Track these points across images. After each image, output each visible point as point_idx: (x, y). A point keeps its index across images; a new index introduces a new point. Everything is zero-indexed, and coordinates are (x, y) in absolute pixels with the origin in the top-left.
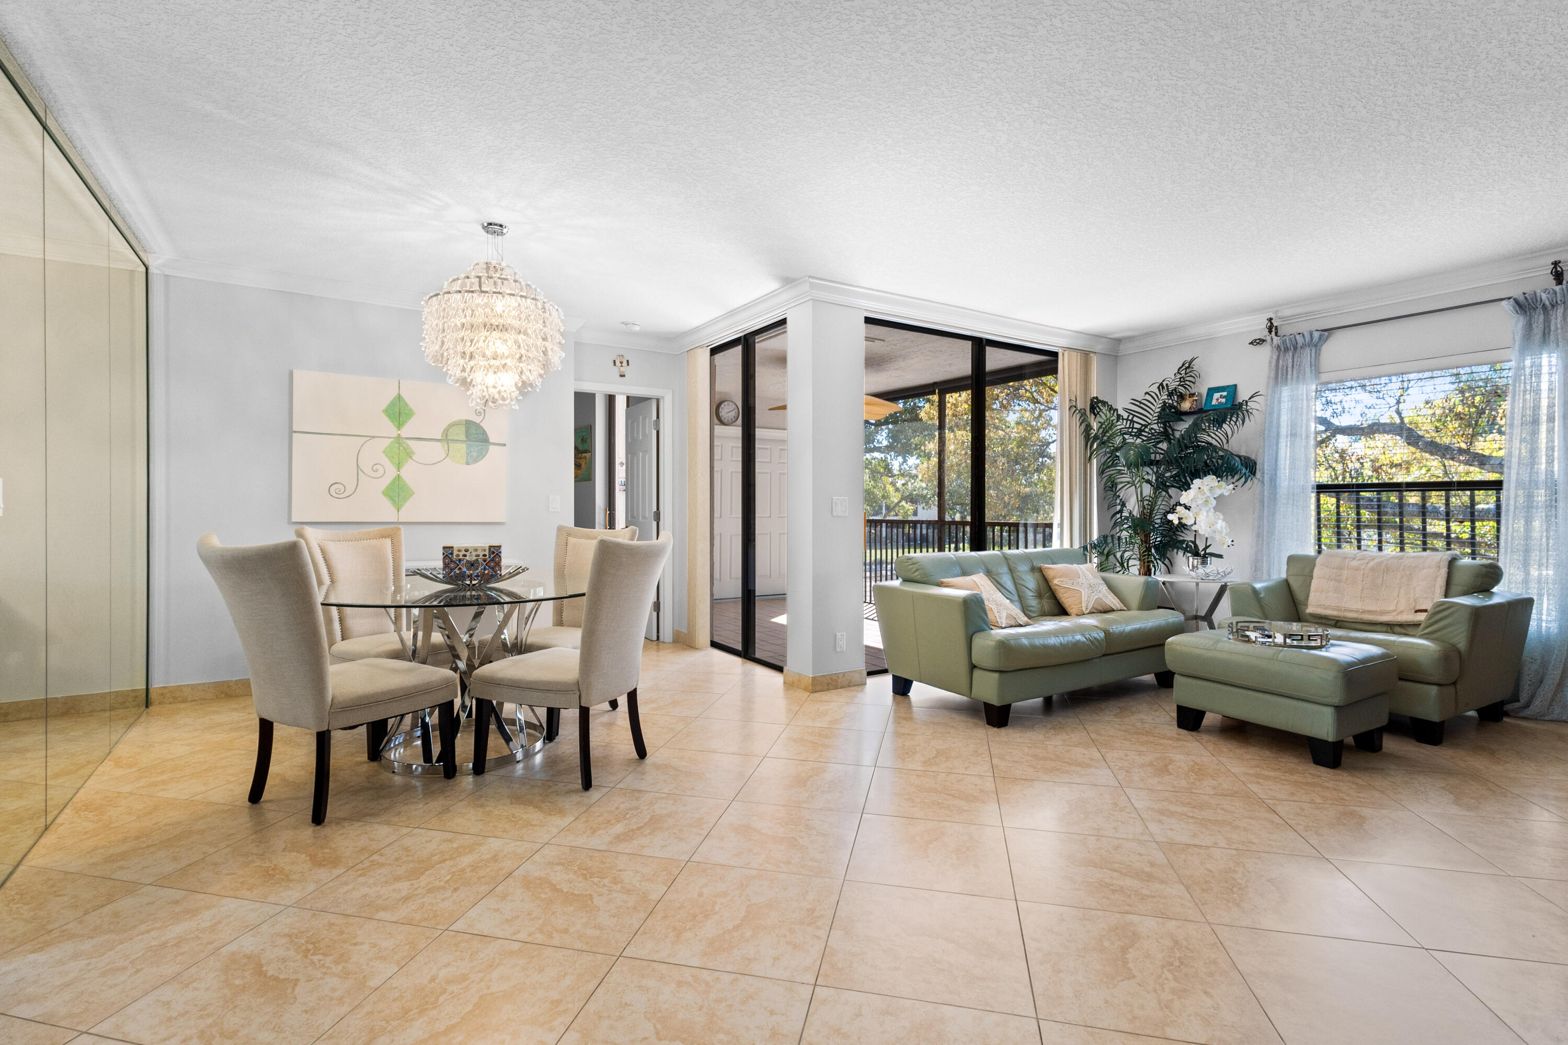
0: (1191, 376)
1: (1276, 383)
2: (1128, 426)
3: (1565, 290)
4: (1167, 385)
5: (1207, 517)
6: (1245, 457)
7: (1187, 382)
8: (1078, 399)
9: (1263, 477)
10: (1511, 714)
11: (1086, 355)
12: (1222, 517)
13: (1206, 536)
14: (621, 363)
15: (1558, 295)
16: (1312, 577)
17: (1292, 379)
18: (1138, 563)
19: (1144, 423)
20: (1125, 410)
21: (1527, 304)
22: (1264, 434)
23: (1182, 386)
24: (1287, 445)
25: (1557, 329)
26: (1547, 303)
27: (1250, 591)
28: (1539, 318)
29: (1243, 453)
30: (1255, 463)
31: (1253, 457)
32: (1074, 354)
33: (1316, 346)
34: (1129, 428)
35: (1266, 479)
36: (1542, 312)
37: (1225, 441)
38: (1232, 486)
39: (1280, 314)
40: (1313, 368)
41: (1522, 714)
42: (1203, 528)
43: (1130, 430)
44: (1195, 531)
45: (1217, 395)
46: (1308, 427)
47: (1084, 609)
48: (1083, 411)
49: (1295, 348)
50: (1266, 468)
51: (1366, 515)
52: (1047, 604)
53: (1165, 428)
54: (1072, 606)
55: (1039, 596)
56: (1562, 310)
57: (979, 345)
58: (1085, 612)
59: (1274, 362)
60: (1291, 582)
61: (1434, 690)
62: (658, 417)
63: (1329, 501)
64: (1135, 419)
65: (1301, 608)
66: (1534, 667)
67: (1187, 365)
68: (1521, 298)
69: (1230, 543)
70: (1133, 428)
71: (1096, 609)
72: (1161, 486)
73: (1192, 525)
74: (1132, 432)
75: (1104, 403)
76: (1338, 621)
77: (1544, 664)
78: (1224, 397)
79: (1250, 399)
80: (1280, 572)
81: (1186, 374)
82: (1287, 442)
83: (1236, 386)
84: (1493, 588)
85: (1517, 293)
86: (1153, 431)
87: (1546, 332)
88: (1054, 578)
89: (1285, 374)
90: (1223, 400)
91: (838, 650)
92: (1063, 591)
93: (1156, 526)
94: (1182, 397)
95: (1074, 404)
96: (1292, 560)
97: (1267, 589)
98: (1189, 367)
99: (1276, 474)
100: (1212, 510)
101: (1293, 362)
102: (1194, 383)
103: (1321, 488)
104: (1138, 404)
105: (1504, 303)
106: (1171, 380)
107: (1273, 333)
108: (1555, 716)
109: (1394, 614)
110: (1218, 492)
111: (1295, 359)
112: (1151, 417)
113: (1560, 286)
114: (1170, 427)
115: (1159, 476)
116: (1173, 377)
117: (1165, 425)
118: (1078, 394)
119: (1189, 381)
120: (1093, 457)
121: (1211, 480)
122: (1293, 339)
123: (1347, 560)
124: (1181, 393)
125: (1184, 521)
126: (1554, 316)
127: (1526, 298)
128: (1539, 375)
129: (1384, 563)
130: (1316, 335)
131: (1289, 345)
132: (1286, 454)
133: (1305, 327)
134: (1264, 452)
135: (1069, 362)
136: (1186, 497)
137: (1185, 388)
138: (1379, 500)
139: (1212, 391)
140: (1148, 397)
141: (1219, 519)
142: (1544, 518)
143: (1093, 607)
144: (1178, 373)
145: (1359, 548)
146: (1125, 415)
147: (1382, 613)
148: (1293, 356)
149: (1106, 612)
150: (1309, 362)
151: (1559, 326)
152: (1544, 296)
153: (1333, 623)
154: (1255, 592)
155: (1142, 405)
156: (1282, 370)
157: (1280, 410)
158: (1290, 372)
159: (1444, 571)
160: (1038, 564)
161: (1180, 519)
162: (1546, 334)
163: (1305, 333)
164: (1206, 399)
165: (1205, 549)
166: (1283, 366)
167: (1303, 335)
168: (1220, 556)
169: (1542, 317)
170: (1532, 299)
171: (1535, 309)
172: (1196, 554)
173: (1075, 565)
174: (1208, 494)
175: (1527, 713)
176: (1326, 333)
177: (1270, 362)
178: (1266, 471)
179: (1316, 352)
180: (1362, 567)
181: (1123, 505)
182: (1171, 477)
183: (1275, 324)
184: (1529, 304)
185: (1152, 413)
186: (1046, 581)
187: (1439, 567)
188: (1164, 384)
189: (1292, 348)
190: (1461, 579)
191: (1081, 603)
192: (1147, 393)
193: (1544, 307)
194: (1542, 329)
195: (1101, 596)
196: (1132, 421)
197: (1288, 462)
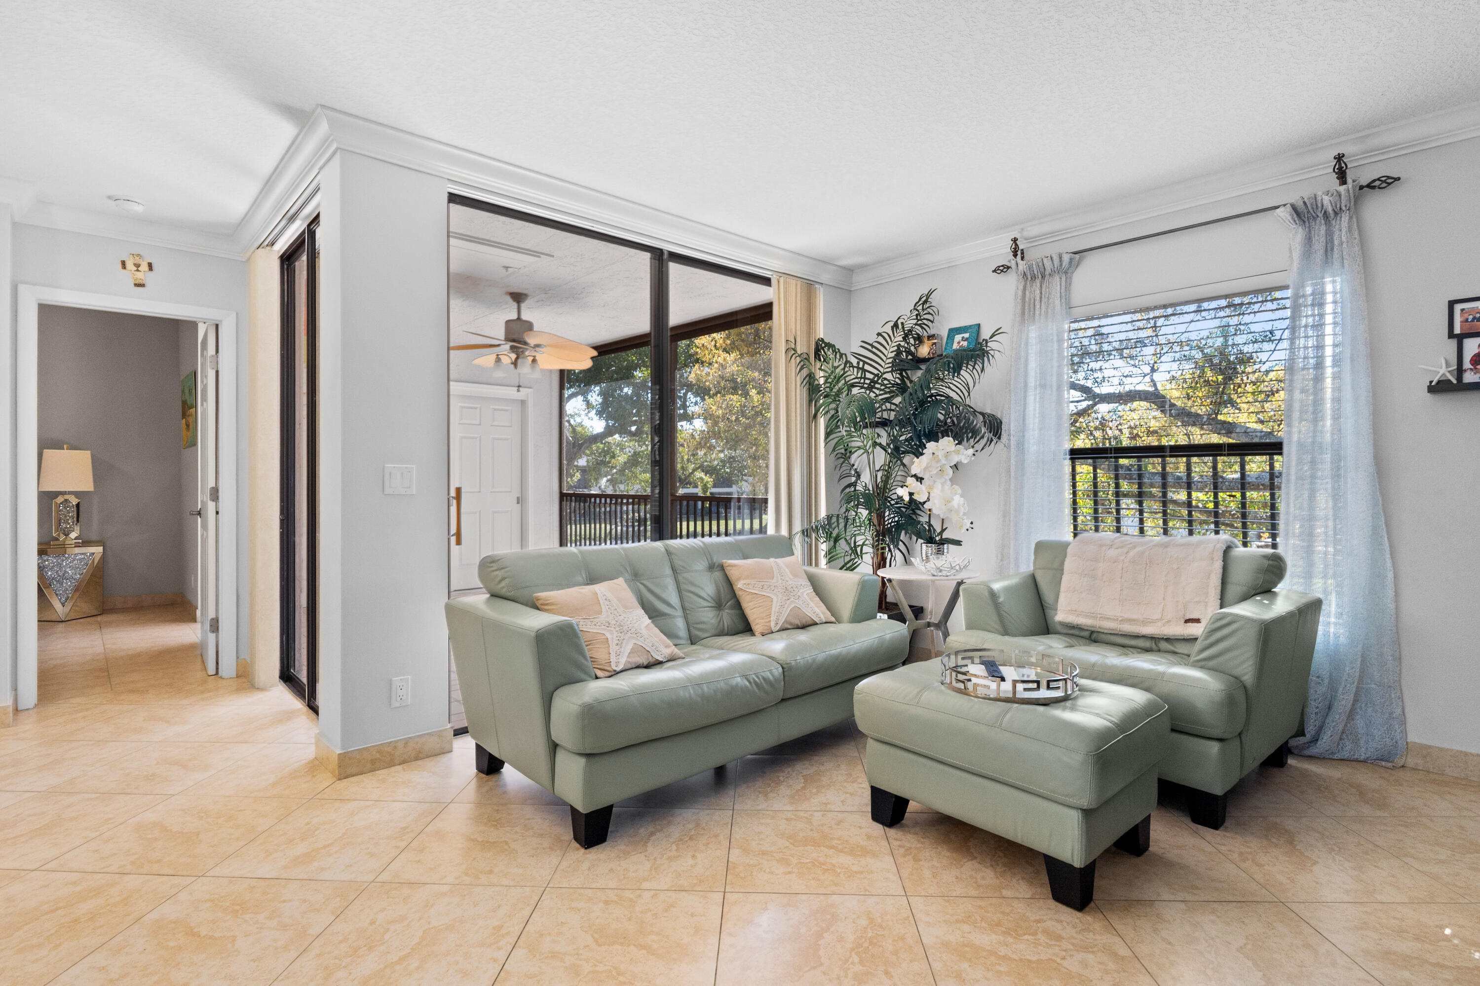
0: (929, 313)
1: (1023, 321)
2: (859, 375)
3: (1351, 191)
4: (902, 323)
5: (942, 491)
6: (989, 415)
7: (925, 321)
8: (798, 340)
9: (1009, 440)
10: (1296, 751)
11: (809, 286)
12: (959, 491)
13: (942, 516)
14: (137, 266)
15: (1343, 197)
16: (1061, 571)
17: (1040, 315)
18: (871, 550)
19: (876, 372)
20: (855, 355)
21: (1305, 211)
22: (1010, 384)
23: (920, 325)
24: (1035, 399)
25: (1341, 244)
26: (1330, 209)
27: (987, 594)
28: (1320, 229)
29: (988, 410)
30: (1001, 422)
31: (999, 415)
32: (792, 282)
33: (1066, 273)
34: (861, 378)
35: (1012, 442)
36: (1323, 222)
37: (966, 394)
38: (971, 451)
39: (1026, 234)
40: (1063, 301)
41: (1307, 752)
42: (937, 506)
43: (862, 381)
44: (930, 510)
45: (958, 338)
46: (1060, 375)
47: (773, 624)
48: (805, 356)
49: (1043, 277)
50: (1012, 428)
51: (1125, 486)
52: (728, 617)
53: (902, 380)
54: (757, 621)
55: (719, 606)
56: (1347, 218)
57: (659, 260)
58: (775, 629)
59: (1020, 293)
60: (1039, 578)
61: (1214, 748)
62: (217, 351)
63: (1084, 469)
64: (867, 367)
65: (1049, 613)
66: (1322, 689)
67: (925, 298)
68: (1300, 204)
69: (968, 525)
70: (865, 378)
71: (791, 624)
72: (897, 452)
73: (924, 503)
74: (864, 383)
75: (830, 346)
76: (1092, 632)
77: (1333, 687)
78: (966, 339)
79: (991, 338)
80: (1027, 566)
81: (923, 309)
82: (1035, 395)
83: (979, 325)
84: (1275, 586)
85: (1294, 197)
86: (886, 382)
87: (1329, 248)
88: (739, 579)
89: (1032, 309)
90: (965, 344)
91: (395, 704)
92: (748, 598)
93: (893, 502)
94: (919, 339)
95: (793, 346)
96: (1040, 547)
97: (1007, 589)
98: (926, 302)
99: (1024, 436)
100: (949, 483)
101: (1041, 293)
102: (932, 322)
103: (1076, 454)
104: (870, 348)
105: (1281, 209)
106: (906, 318)
107: (1019, 257)
108: (1346, 755)
109: (1160, 624)
110: (955, 459)
111: (1044, 289)
112: (883, 364)
113: (1345, 186)
114: (908, 378)
115: (894, 440)
116: (909, 314)
117: (901, 374)
118: (798, 333)
119: (927, 320)
120: (819, 415)
121: (947, 443)
122: (1040, 264)
123: (1104, 548)
124: (918, 334)
125: (915, 497)
126: (1337, 227)
127: (1305, 203)
128: (1321, 305)
129: (1147, 553)
130: (1066, 258)
131: (1036, 272)
132: (1035, 410)
133: (1053, 250)
134: (1010, 408)
135: (785, 292)
136: (917, 465)
137: (922, 328)
138: (1140, 468)
139: (953, 332)
140: (880, 339)
141: (956, 494)
142: (1330, 491)
143: (786, 621)
144: (914, 309)
145: (1118, 530)
146: (854, 361)
147: (1145, 622)
148: (1041, 287)
149: (804, 627)
150: (1058, 294)
151: (1344, 239)
152: (1326, 200)
153: (1086, 634)
154: (993, 595)
155: (874, 350)
156: (1029, 305)
157: (1027, 354)
158: (1038, 307)
159: (1218, 564)
160: (717, 559)
161: (911, 494)
162: (1329, 249)
163: (1053, 256)
164: (947, 343)
165: (941, 533)
166: (1030, 300)
167: (1051, 258)
168: (958, 543)
169: (1323, 228)
170: (1312, 204)
171: (1315, 219)
172: (930, 541)
173: (772, 560)
174: (943, 461)
175: (1314, 750)
176: (1077, 256)
177: (1016, 294)
178: (1012, 433)
179: (1066, 281)
180: (1122, 558)
181: (858, 475)
182: (906, 440)
183: (1021, 247)
184: (1308, 212)
185: (884, 358)
186: (729, 584)
187: (1212, 559)
188: (899, 322)
189: (1040, 276)
190: (1241, 577)
191: (769, 615)
192: (879, 334)
193: (1326, 215)
194: (1324, 244)
195: (799, 603)
196: (863, 369)
197: (1037, 420)
